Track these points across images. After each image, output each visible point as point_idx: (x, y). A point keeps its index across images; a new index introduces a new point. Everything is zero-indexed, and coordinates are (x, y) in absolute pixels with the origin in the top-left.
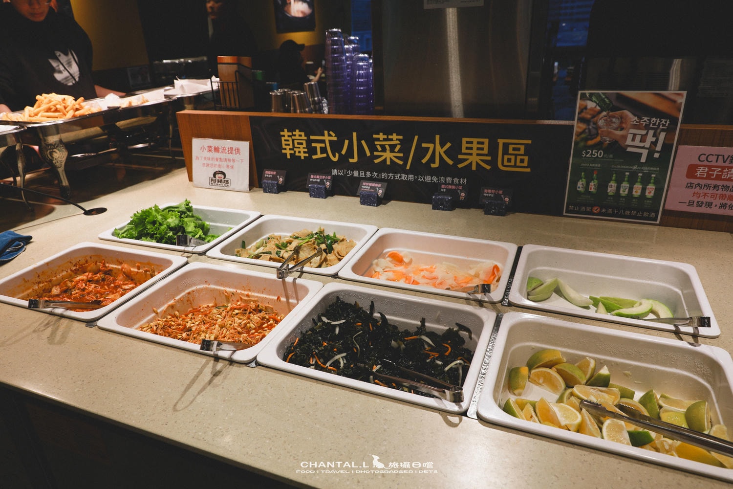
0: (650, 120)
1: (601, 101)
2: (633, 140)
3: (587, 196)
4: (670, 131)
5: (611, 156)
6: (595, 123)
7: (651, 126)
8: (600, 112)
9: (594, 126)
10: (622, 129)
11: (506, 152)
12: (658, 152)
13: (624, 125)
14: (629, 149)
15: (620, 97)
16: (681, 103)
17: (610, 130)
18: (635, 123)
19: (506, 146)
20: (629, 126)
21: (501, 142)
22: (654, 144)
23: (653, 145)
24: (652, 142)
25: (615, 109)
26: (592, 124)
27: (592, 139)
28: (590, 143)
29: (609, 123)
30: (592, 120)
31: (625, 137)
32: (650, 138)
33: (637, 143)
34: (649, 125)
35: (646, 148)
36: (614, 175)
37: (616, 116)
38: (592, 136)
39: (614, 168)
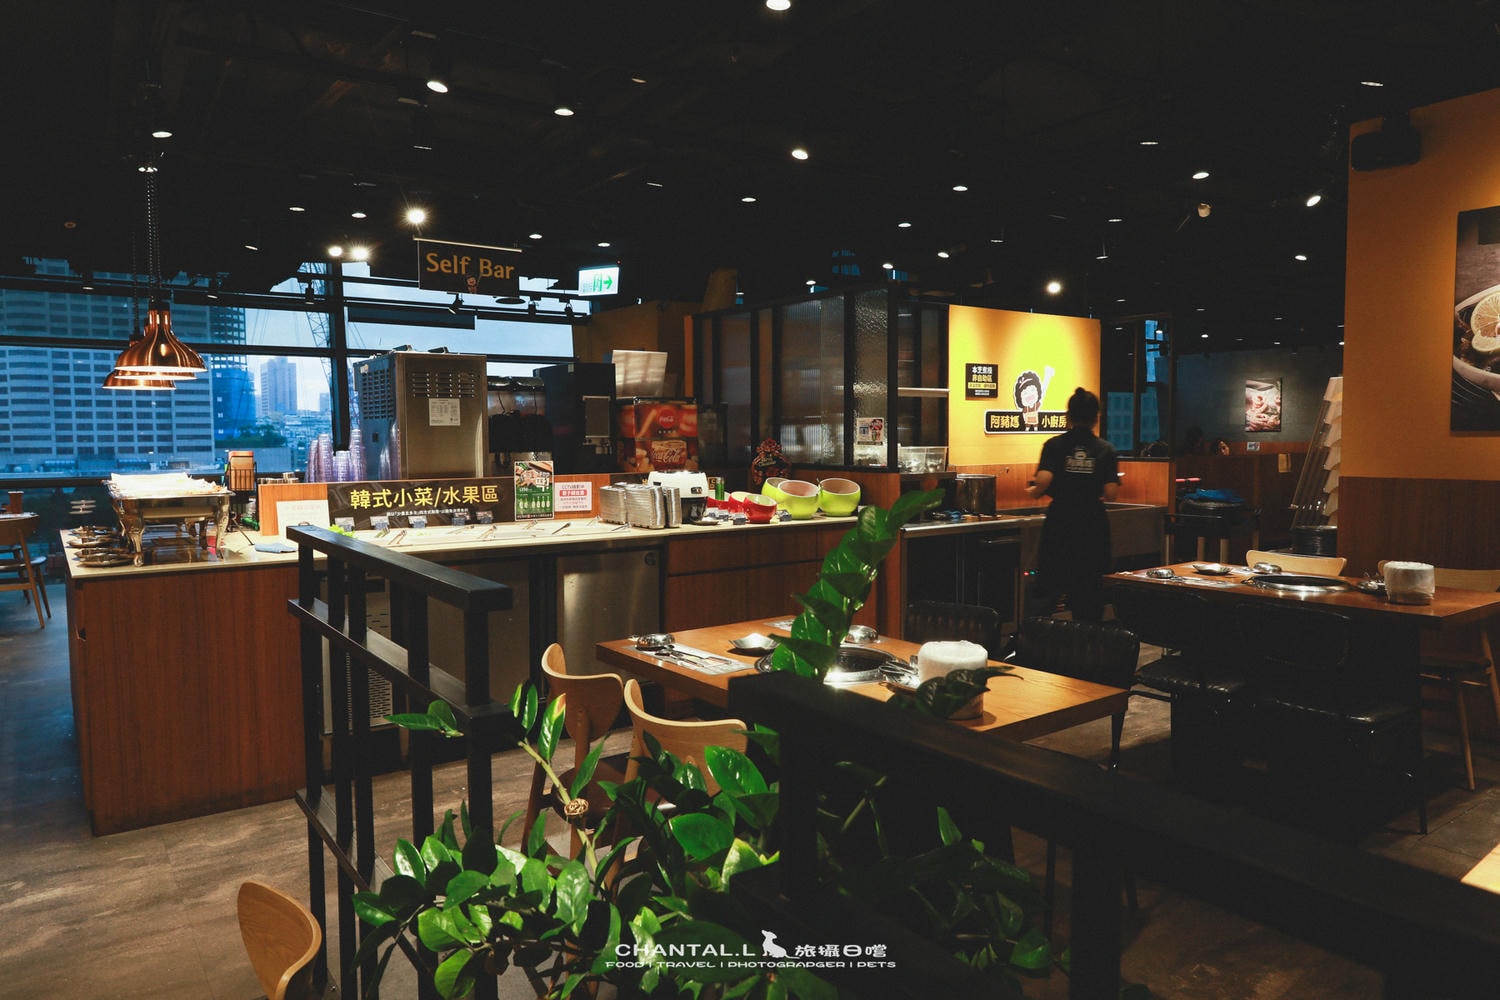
0: (542, 473)
1: (523, 466)
4: (550, 477)
5: (531, 490)
7: (543, 476)
8: (524, 471)
9: (523, 477)
10: (533, 478)
11: (486, 492)
12: (548, 487)
13: (534, 476)
14: (537, 487)
15: (530, 464)
16: (552, 466)
17: (529, 478)
18: (537, 475)
19: (486, 489)
21: (483, 487)
22: (546, 483)
25: (529, 469)
28: (522, 485)
29: (528, 475)
30: (521, 475)
31: (535, 481)
32: (544, 481)
33: (540, 483)
35: (544, 485)
36: (533, 499)
37: (530, 472)
38: (522, 482)
39: (533, 496)
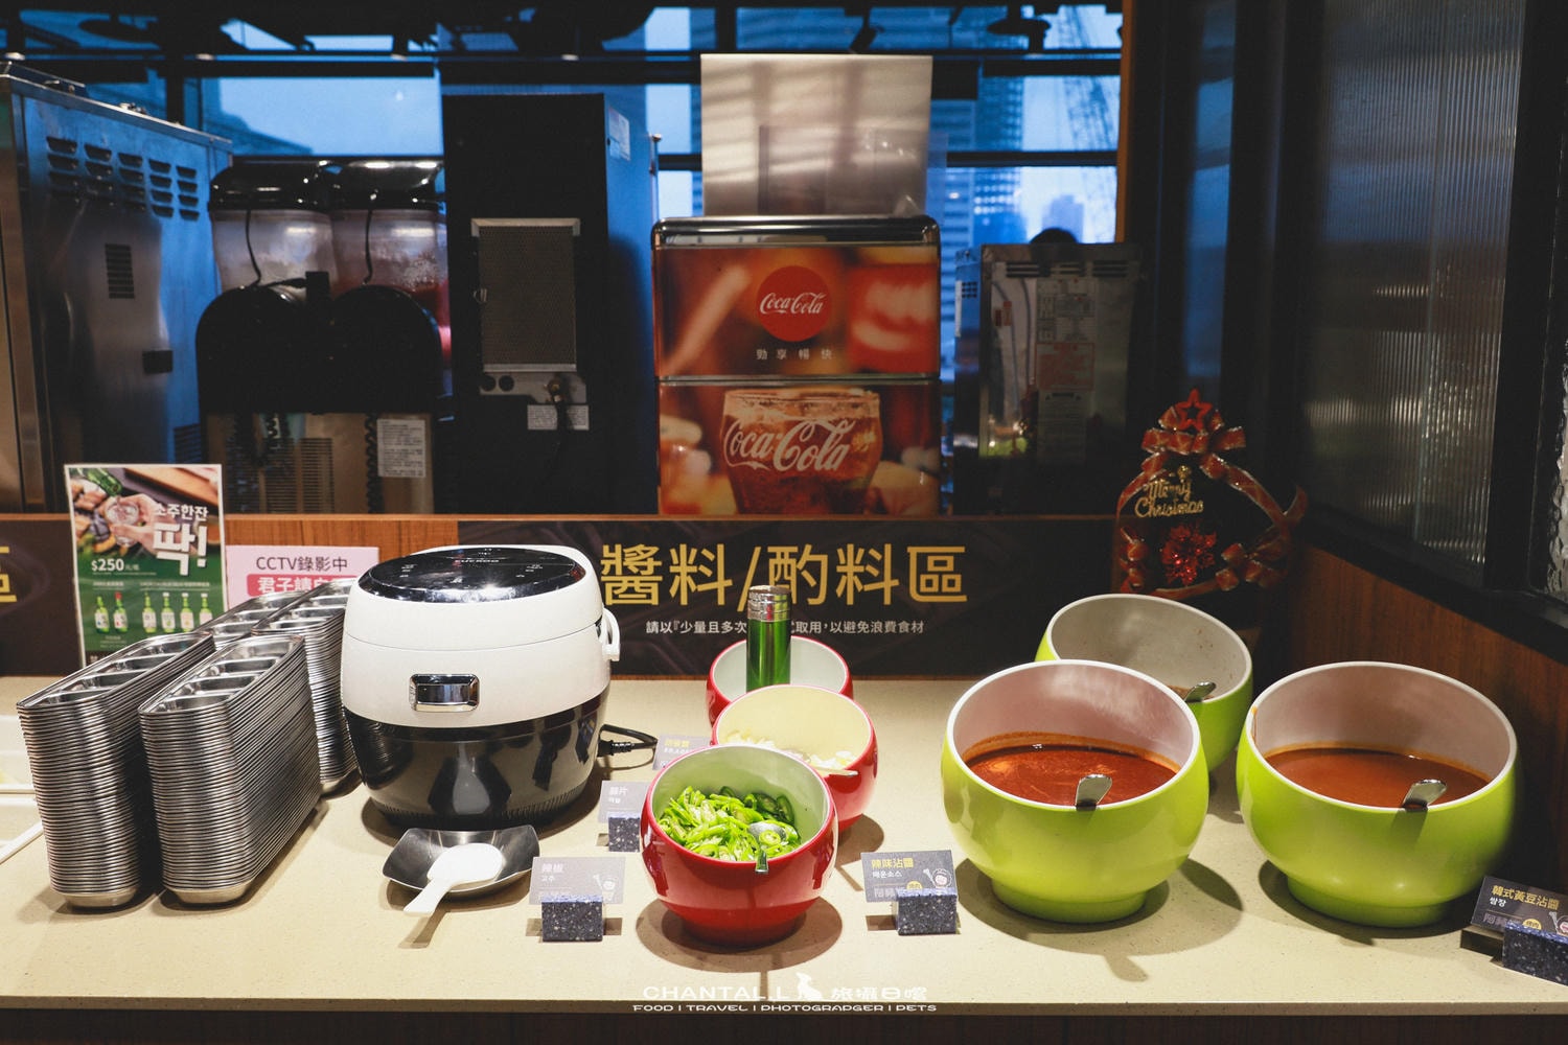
0: (179, 508)
1: (102, 480)
2: (163, 540)
3: (115, 638)
4: (211, 525)
5: (136, 567)
6: (102, 516)
7: (184, 517)
8: (104, 499)
9: (102, 520)
10: (144, 523)
12: (202, 557)
13: (145, 518)
14: (161, 555)
15: (130, 475)
16: (216, 483)
17: (126, 525)
18: (160, 513)
20: (152, 520)
22: (195, 544)
23: (193, 548)
24: (191, 543)
25: (126, 493)
26: (97, 516)
27: (102, 541)
28: (101, 547)
29: (123, 515)
30: (96, 511)
31: (150, 536)
32: (187, 538)
33: (169, 544)
34: (180, 516)
35: (185, 553)
36: (148, 599)
37: (131, 503)
38: (101, 537)
39: (144, 587)
